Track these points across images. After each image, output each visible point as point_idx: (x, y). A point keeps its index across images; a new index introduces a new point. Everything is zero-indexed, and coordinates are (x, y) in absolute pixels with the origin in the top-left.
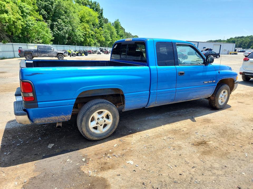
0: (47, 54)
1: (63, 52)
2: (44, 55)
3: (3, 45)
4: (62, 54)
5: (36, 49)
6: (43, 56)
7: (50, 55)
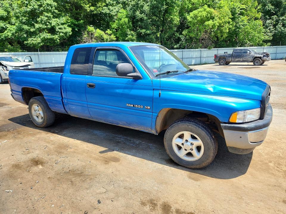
0: (241, 59)
1: (262, 56)
2: (238, 59)
3: (209, 51)
4: (260, 58)
5: (232, 53)
6: (237, 61)
7: (244, 60)
